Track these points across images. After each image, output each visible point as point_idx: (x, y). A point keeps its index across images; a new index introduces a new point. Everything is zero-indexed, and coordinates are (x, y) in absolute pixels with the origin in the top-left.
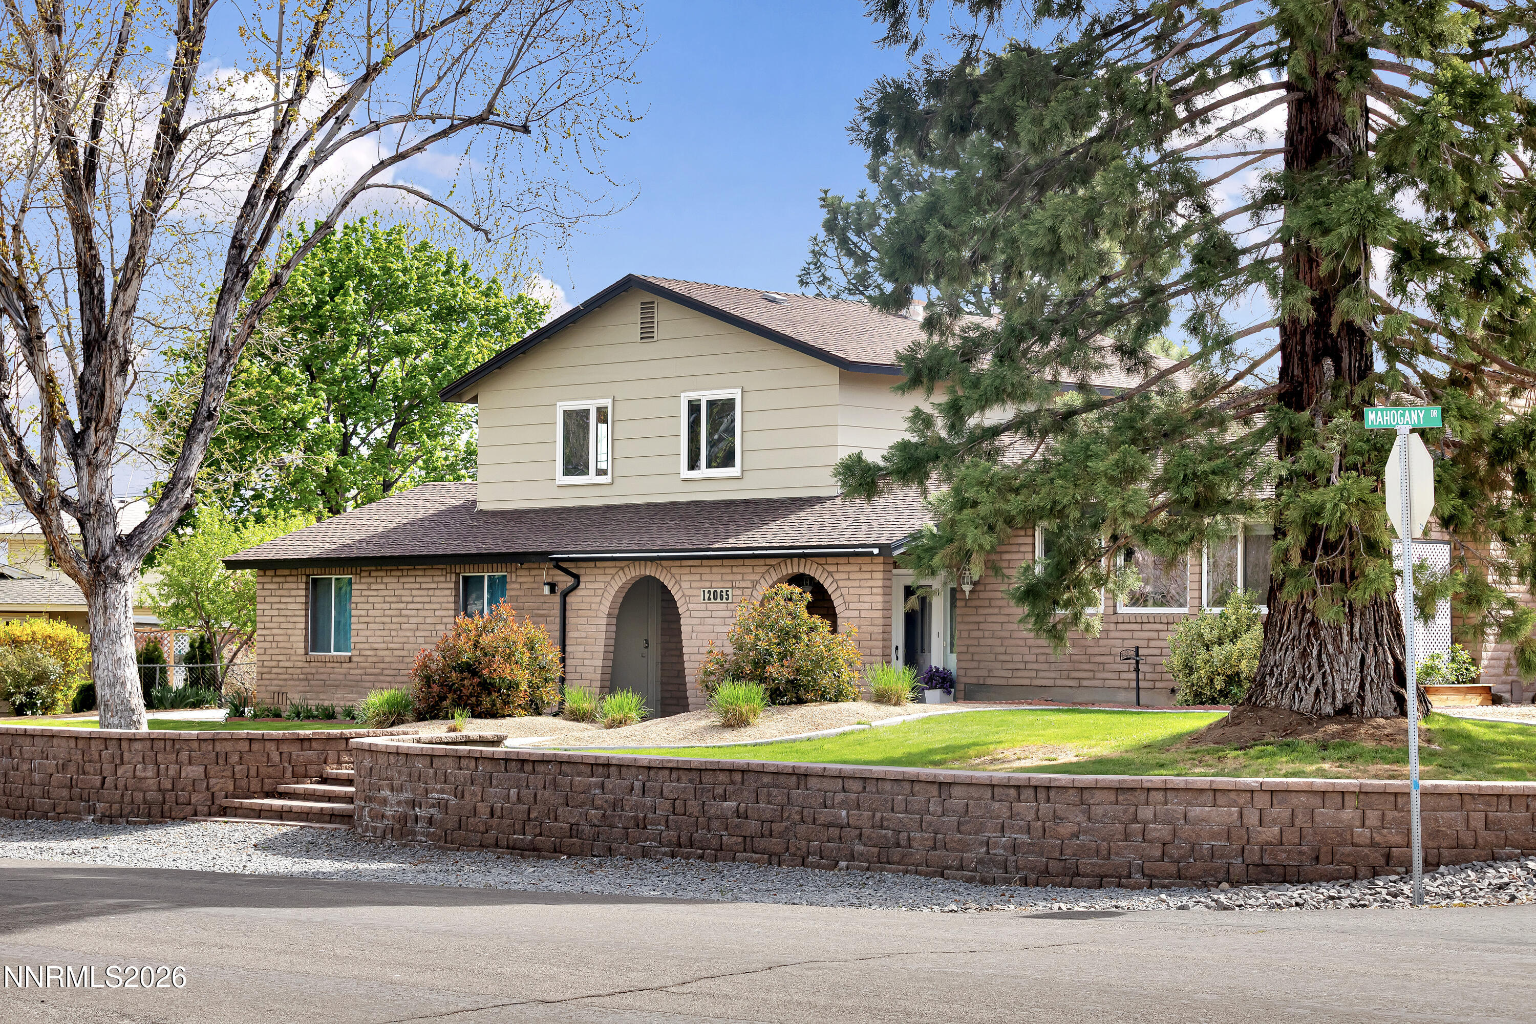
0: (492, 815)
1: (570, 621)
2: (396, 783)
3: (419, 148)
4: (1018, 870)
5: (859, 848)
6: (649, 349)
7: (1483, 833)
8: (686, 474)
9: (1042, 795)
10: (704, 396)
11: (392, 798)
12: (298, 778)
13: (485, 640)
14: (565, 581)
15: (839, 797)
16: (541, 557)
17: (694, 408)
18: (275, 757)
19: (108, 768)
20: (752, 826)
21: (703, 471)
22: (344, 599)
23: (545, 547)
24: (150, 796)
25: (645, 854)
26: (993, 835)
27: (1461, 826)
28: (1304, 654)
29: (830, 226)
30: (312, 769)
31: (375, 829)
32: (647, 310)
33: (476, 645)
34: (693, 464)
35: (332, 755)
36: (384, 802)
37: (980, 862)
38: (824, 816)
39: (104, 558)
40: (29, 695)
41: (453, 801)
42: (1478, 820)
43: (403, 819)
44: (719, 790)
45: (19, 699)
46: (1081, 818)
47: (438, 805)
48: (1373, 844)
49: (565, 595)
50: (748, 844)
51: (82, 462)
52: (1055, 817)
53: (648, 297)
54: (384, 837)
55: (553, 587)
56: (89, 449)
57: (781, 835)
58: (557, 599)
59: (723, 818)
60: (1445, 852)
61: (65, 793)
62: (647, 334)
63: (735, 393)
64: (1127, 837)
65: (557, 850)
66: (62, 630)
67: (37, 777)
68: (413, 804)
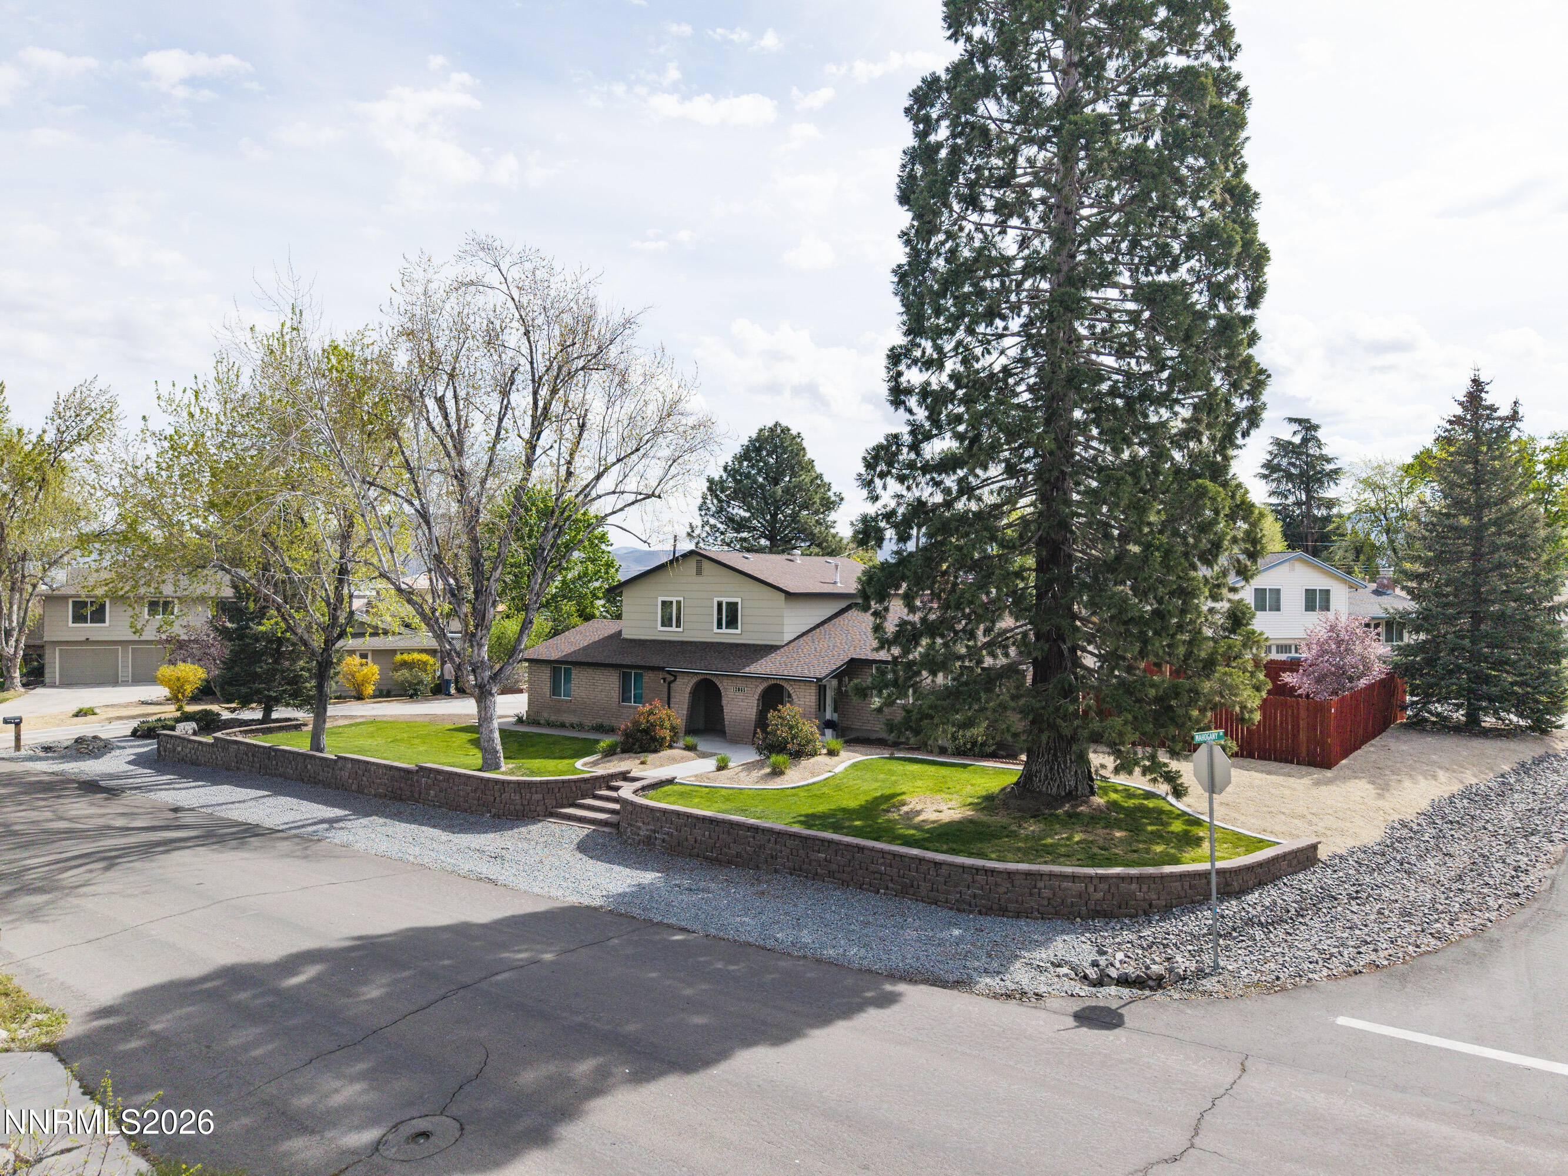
0: (696, 841)
1: (672, 694)
2: (646, 821)
3: (621, 509)
4: (976, 906)
5: (891, 885)
6: (700, 579)
7: (1189, 891)
8: (716, 630)
9: (989, 874)
10: (725, 600)
11: (644, 827)
12: (583, 797)
13: (652, 718)
14: (670, 678)
15: (881, 861)
16: (662, 669)
17: (720, 605)
18: (574, 789)
19: (497, 794)
20: (834, 867)
21: (724, 630)
22: (568, 680)
23: (662, 665)
24: (517, 807)
25: (776, 871)
26: (964, 890)
27: (1180, 889)
28: (1051, 769)
29: (710, 489)
30: (590, 792)
31: (634, 839)
32: (699, 562)
33: (648, 721)
34: (720, 626)
35: (598, 785)
36: (639, 828)
37: (957, 901)
38: (872, 868)
39: (485, 686)
40: (415, 690)
41: (675, 833)
42: (1186, 885)
43: (649, 838)
44: (816, 848)
45: (411, 692)
46: (1009, 885)
47: (668, 833)
48: (1145, 900)
49: (670, 683)
50: (831, 874)
51: (475, 643)
52: (996, 884)
53: (699, 558)
54: (639, 844)
55: (664, 680)
56: (478, 638)
57: (849, 873)
58: (666, 685)
59: (818, 861)
60: (1174, 901)
61: (475, 802)
62: (699, 572)
63: (739, 600)
64: (1031, 895)
65: (729, 862)
66: (424, 657)
67: (461, 793)
68: (655, 831)
